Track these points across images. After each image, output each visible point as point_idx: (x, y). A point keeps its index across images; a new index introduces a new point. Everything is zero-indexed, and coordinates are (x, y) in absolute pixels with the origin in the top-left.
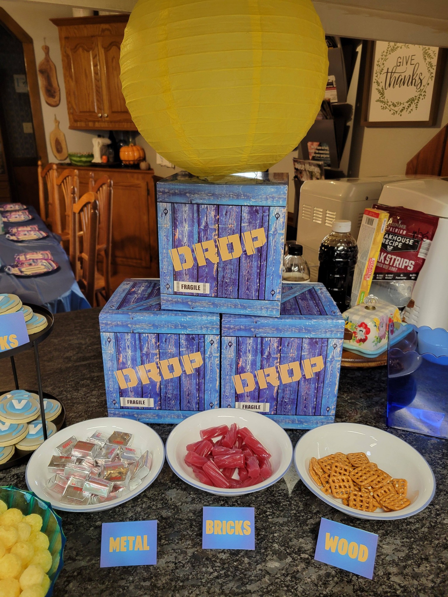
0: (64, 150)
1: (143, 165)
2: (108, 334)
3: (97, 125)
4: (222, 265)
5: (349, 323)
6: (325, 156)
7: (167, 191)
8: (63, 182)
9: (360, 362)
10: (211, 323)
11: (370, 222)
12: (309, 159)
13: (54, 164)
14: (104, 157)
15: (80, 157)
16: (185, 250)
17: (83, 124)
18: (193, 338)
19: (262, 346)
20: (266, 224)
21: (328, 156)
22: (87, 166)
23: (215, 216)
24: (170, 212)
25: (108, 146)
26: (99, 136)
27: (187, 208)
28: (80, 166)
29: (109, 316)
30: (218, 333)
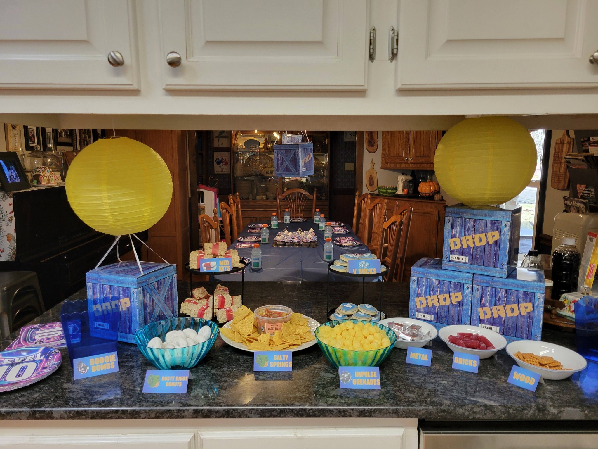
0: (375, 184)
1: (437, 197)
2: (414, 278)
3: (403, 165)
4: (475, 248)
5: (566, 300)
6: (591, 196)
7: (450, 211)
8: (374, 207)
9: (571, 324)
10: (468, 277)
11: (591, 240)
12: (578, 197)
13: (368, 194)
14: (405, 190)
15: (387, 189)
16: (457, 240)
17: (392, 165)
18: (458, 285)
19: (495, 293)
20: (500, 229)
21: (594, 196)
22: (391, 196)
23: (473, 224)
24: (451, 221)
25: (410, 181)
26: (403, 174)
27: (459, 220)
28: (386, 196)
29: (416, 268)
30: (471, 283)
